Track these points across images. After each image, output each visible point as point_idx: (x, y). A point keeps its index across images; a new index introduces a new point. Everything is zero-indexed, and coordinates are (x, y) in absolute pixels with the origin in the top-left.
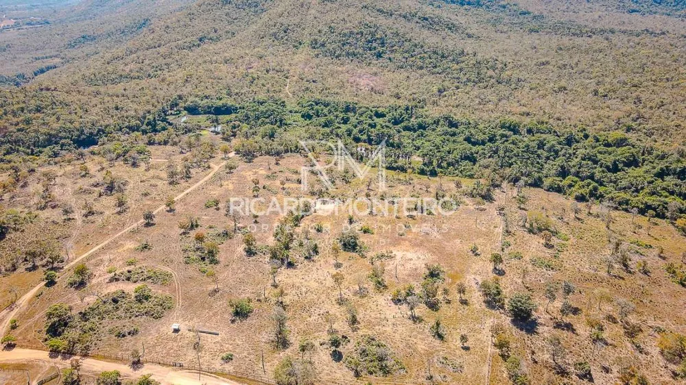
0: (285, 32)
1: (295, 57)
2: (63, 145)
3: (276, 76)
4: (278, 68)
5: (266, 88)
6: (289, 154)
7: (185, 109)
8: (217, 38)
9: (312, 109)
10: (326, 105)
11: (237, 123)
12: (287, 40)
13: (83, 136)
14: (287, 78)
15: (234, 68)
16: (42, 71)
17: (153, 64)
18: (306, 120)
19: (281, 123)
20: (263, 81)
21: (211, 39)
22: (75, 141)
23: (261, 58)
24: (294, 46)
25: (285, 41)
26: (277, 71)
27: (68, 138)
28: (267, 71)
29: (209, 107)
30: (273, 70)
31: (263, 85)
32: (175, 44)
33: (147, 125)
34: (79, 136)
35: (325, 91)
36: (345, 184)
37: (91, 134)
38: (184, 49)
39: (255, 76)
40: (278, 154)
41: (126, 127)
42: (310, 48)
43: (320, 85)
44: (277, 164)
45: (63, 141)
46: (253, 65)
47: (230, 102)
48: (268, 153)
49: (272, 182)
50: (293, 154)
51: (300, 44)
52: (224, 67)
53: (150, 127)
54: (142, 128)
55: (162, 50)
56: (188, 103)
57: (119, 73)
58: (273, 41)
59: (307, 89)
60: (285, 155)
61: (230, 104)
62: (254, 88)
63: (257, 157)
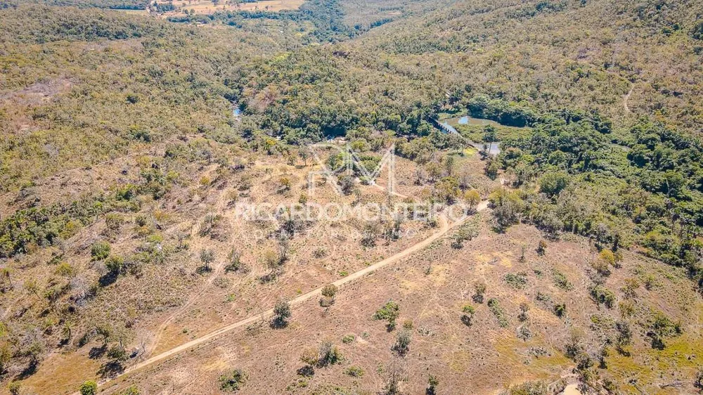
0: (658, 7)
1: (660, 49)
2: (309, 130)
3: (617, 75)
4: (623, 64)
5: (592, 93)
6: (571, 235)
7: (469, 106)
8: (561, 6)
9: (652, 148)
10: (680, 145)
11: (516, 150)
12: (655, 20)
13: (333, 124)
14: (633, 81)
15: (561, 55)
16: (379, 24)
17: (469, 34)
18: (632, 165)
19: (586, 163)
20: (592, 82)
21: (552, 7)
22: (323, 128)
23: (604, 43)
24: (665, 32)
25: (653, 22)
26: (622, 68)
27: (317, 122)
28: (606, 66)
29: (497, 111)
30: (616, 65)
31: (591, 88)
32: (506, 10)
33: (408, 123)
34: (329, 122)
35: (689, 116)
36: (649, 346)
37: (342, 122)
38: (514, 17)
39: (585, 71)
40: (551, 229)
41: (384, 121)
42: (690, 38)
43: (684, 103)
44: (540, 251)
45: (311, 126)
46: (589, 53)
47: (527, 109)
48: (538, 223)
49: (511, 292)
50: (578, 237)
51: (676, 28)
52: (548, 51)
53: (410, 126)
54: (401, 125)
55: (487, 16)
56: (473, 100)
57: (429, 40)
58: (635, 20)
59: (659, 106)
60: (562, 235)
61: (526, 111)
62: (574, 91)
63: (517, 222)
